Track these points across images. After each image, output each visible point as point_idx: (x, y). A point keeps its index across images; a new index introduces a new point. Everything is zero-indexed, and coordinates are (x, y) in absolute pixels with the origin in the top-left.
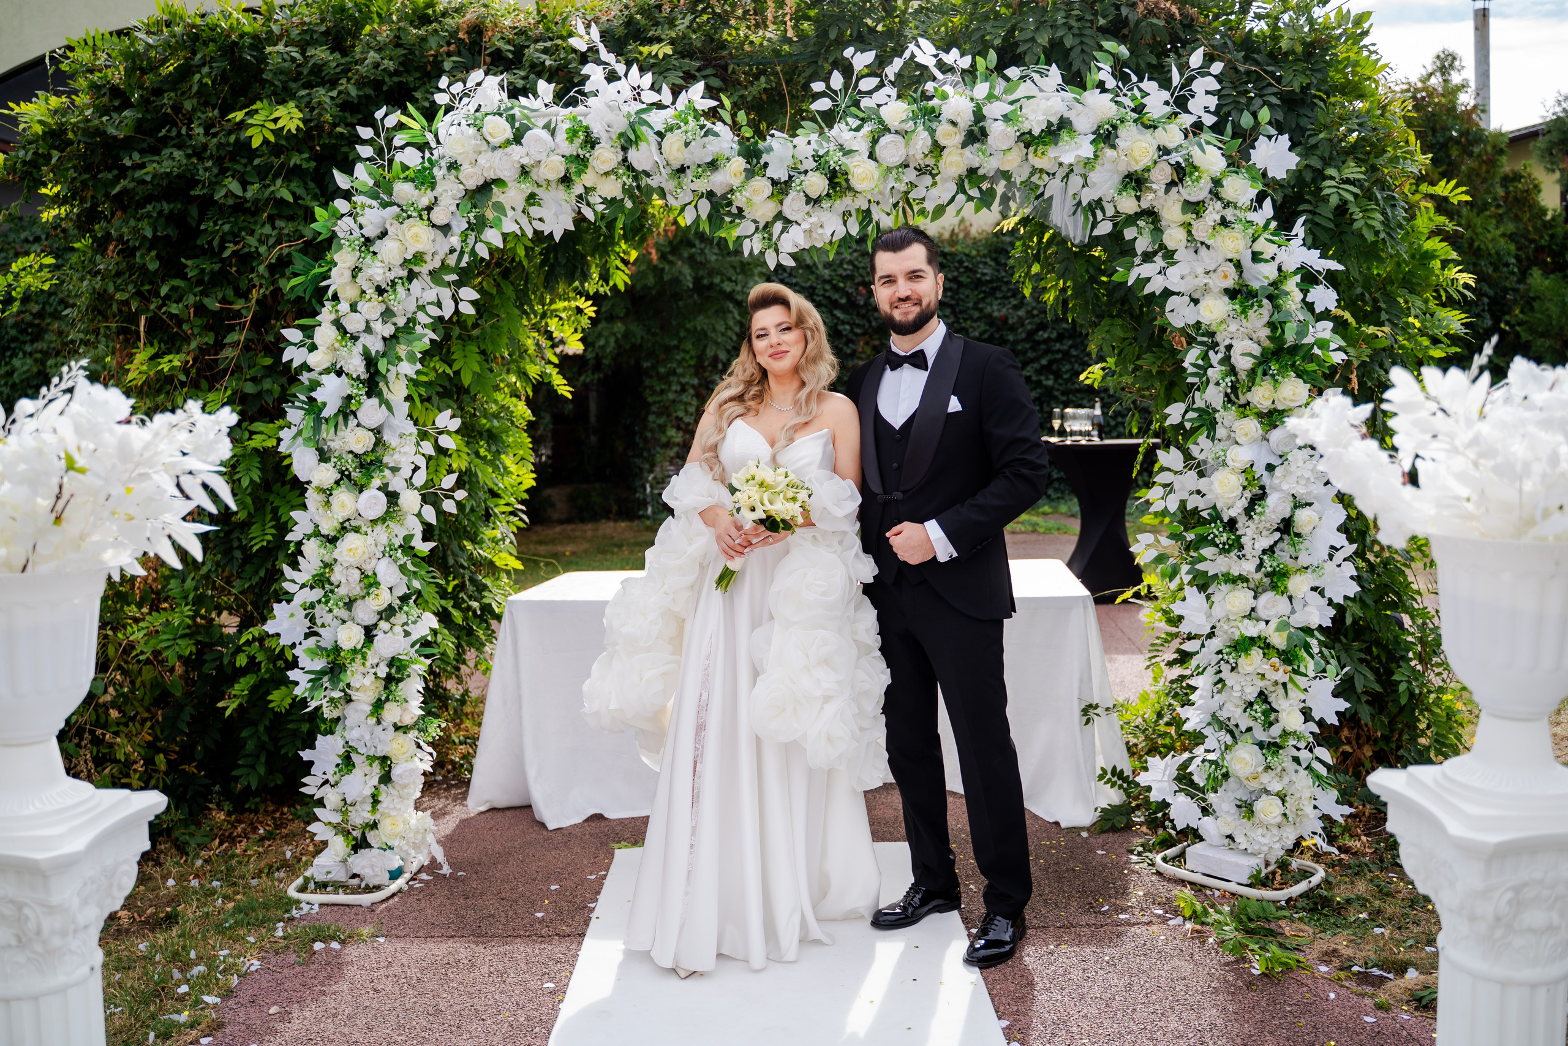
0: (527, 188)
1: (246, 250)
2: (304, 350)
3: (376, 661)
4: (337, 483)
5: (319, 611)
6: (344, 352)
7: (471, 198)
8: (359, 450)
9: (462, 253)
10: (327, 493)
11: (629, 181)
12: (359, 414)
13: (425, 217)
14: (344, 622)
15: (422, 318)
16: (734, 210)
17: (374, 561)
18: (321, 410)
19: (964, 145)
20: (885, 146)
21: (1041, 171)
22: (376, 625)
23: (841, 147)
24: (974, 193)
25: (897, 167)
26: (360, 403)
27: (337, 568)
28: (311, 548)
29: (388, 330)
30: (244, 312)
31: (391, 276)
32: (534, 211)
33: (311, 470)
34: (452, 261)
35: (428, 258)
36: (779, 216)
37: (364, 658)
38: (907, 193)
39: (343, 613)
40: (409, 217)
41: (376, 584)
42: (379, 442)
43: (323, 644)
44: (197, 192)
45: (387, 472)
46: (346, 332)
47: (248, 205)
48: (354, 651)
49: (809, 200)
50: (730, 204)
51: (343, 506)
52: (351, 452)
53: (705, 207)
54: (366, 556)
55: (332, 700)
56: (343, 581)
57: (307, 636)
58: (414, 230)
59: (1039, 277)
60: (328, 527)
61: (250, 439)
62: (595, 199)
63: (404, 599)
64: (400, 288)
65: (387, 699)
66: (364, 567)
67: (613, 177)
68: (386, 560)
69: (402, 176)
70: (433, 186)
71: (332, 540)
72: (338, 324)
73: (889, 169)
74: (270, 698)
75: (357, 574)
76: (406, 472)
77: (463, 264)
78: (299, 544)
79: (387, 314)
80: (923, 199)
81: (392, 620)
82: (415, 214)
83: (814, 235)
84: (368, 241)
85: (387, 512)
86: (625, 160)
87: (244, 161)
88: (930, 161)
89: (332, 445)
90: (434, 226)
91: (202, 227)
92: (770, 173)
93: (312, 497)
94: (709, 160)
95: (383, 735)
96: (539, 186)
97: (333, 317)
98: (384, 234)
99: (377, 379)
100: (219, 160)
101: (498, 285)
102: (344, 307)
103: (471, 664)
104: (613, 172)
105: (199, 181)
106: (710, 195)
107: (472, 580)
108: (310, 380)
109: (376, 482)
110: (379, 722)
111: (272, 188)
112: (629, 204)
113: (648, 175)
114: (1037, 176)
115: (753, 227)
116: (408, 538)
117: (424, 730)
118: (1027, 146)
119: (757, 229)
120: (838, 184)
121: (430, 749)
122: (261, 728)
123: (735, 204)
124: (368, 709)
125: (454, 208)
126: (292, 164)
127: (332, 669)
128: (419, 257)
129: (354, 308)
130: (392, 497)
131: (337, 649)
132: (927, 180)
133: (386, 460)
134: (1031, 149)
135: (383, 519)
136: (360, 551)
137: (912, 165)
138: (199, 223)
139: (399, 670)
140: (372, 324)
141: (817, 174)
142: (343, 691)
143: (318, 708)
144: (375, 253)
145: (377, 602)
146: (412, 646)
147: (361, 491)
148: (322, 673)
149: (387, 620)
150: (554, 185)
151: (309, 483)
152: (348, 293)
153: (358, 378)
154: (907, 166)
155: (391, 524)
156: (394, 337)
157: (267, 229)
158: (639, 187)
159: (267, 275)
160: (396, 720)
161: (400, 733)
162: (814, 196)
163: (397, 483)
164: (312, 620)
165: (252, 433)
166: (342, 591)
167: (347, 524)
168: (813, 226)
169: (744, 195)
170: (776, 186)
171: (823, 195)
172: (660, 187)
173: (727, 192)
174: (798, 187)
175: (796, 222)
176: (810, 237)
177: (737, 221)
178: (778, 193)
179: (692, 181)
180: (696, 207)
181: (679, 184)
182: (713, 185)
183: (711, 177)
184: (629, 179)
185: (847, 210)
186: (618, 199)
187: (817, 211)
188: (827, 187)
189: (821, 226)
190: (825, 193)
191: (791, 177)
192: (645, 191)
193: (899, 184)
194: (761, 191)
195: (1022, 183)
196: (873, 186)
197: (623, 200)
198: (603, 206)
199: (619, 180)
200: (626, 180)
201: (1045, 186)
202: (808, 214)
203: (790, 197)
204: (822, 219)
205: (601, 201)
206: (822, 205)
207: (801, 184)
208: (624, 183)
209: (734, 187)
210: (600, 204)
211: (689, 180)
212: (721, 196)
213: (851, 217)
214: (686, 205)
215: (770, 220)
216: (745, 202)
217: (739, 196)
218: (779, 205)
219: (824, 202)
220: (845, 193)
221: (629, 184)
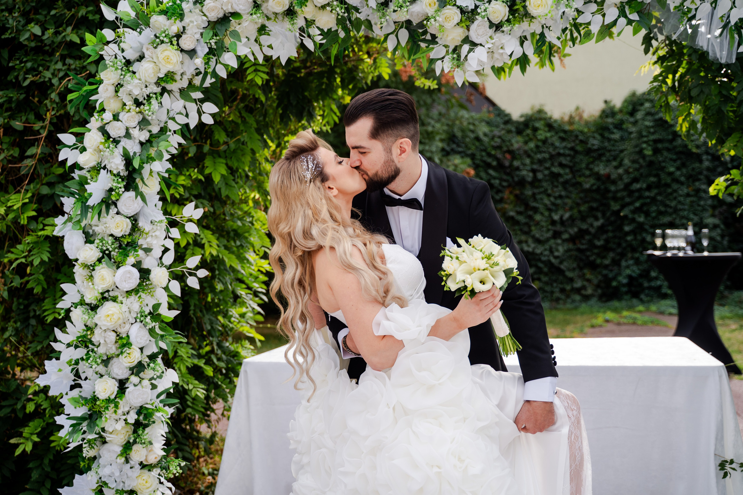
0: (258, 19)
1: (42, 80)
2: (77, 151)
3: (127, 409)
4: (100, 260)
5: (82, 367)
6: (107, 153)
7: (213, 28)
8: (118, 234)
9: (206, 73)
10: (91, 268)
12: (119, 204)
13: (175, 43)
14: (102, 376)
15: (173, 126)
16: (428, 37)
17: (127, 326)
18: (87, 200)
22: (128, 379)
24: (634, 17)
26: (119, 195)
27: (97, 331)
28: (77, 314)
29: (144, 136)
30: (41, 131)
31: (148, 91)
32: (263, 39)
33: (78, 249)
34: (197, 81)
35: (178, 77)
36: (467, 40)
37: (116, 406)
38: (574, 19)
39: (101, 369)
40: (162, 42)
41: (128, 344)
42: (135, 227)
43: (84, 395)
44: (7, 36)
45: (141, 253)
46: (109, 137)
47: (47, 48)
48: (108, 401)
49: (491, 25)
50: (425, 33)
51: (103, 279)
52: (112, 235)
53: (404, 35)
54: (121, 322)
55: (89, 441)
56: (102, 342)
57: (72, 388)
58: (166, 53)
60: (91, 297)
61: (43, 229)
62: (314, 31)
63: (152, 357)
64: (153, 101)
65: (135, 442)
66: (119, 330)
67: (329, 8)
68: (138, 325)
69: (157, 9)
70: (181, 16)
71: (94, 308)
72: (103, 130)
74: (52, 438)
75: (113, 336)
76: (157, 252)
77: (207, 84)
78: (68, 311)
79: (144, 123)
80: (589, 23)
81: (141, 374)
82: (166, 40)
83: (496, 56)
84: (128, 63)
85: (139, 285)
87: (45, 13)
89: (96, 229)
90: (182, 51)
91: (11, 65)
92: (459, 2)
93: (79, 271)
95: (130, 472)
96: (268, 18)
97: (99, 124)
98: (141, 58)
99: (135, 176)
100: (25, 14)
101: (242, 117)
102: (108, 116)
103: (219, 412)
104: (328, 4)
105: (9, 28)
106: (409, 22)
107: (219, 345)
108: (80, 176)
109: (131, 260)
110: (127, 461)
111: (63, 34)
112: (342, 34)
113: (357, 10)
115: (444, 50)
116: (156, 306)
117: (167, 468)
119: (447, 52)
120: (517, 10)
121: (170, 485)
122: (46, 461)
123: (431, 30)
124: (119, 449)
125: (198, 36)
126: (80, 15)
127: (90, 416)
128: (170, 76)
129: (116, 117)
130: (145, 273)
131: (95, 399)
132: (593, 7)
133: (140, 242)
135: (136, 291)
136: (116, 317)
138: (9, 63)
139: (146, 417)
140: (131, 131)
141: (499, 2)
142: (99, 434)
143: (79, 448)
144: (134, 73)
145: (128, 360)
146: (158, 396)
147: (118, 267)
148: (82, 419)
149: (137, 375)
150: (280, 17)
151: (77, 260)
152: (112, 106)
153: (118, 174)
155: (143, 295)
156: (149, 141)
157: (59, 65)
158: (350, 19)
159: (57, 100)
160: (143, 459)
161: (145, 471)
162: (496, 21)
163: (149, 262)
164: (77, 375)
165: (45, 225)
166: (101, 350)
167: (106, 295)
168: (495, 48)
169: (439, 22)
170: (464, 14)
171: (504, 21)
172: (367, 20)
173: (423, 21)
174: (483, 14)
175: (481, 45)
176: (492, 57)
177: (431, 46)
178: (466, 19)
179: (395, 11)
180: (397, 36)
181: (383, 13)
182: (412, 15)
183: (411, 7)
184: (343, 11)
185: (524, 34)
186: (333, 30)
187: (499, 35)
188: (507, 14)
189: (502, 48)
190: (506, 18)
191: (477, 7)
192: (355, 22)
193: (569, 9)
194: (452, 18)
195: (676, 7)
196: (547, 12)
197: (337, 31)
198: (321, 37)
199: (334, 11)
200: (340, 12)
201: (696, 9)
202: (491, 37)
203: (476, 23)
204: (503, 41)
205: (320, 33)
206: (503, 29)
207: (485, 10)
208: (338, 14)
209: (429, 15)
210: (319, 35)
211: (392, 10)
212: (417, 24)
213: (527, 40)
214: (389, 34)
215: (458, 43)
216: (438, 28)
217: (433, 23)
218: (466, 31)
219: (505, 26)
220: (522, 19)
221: (341, 14)
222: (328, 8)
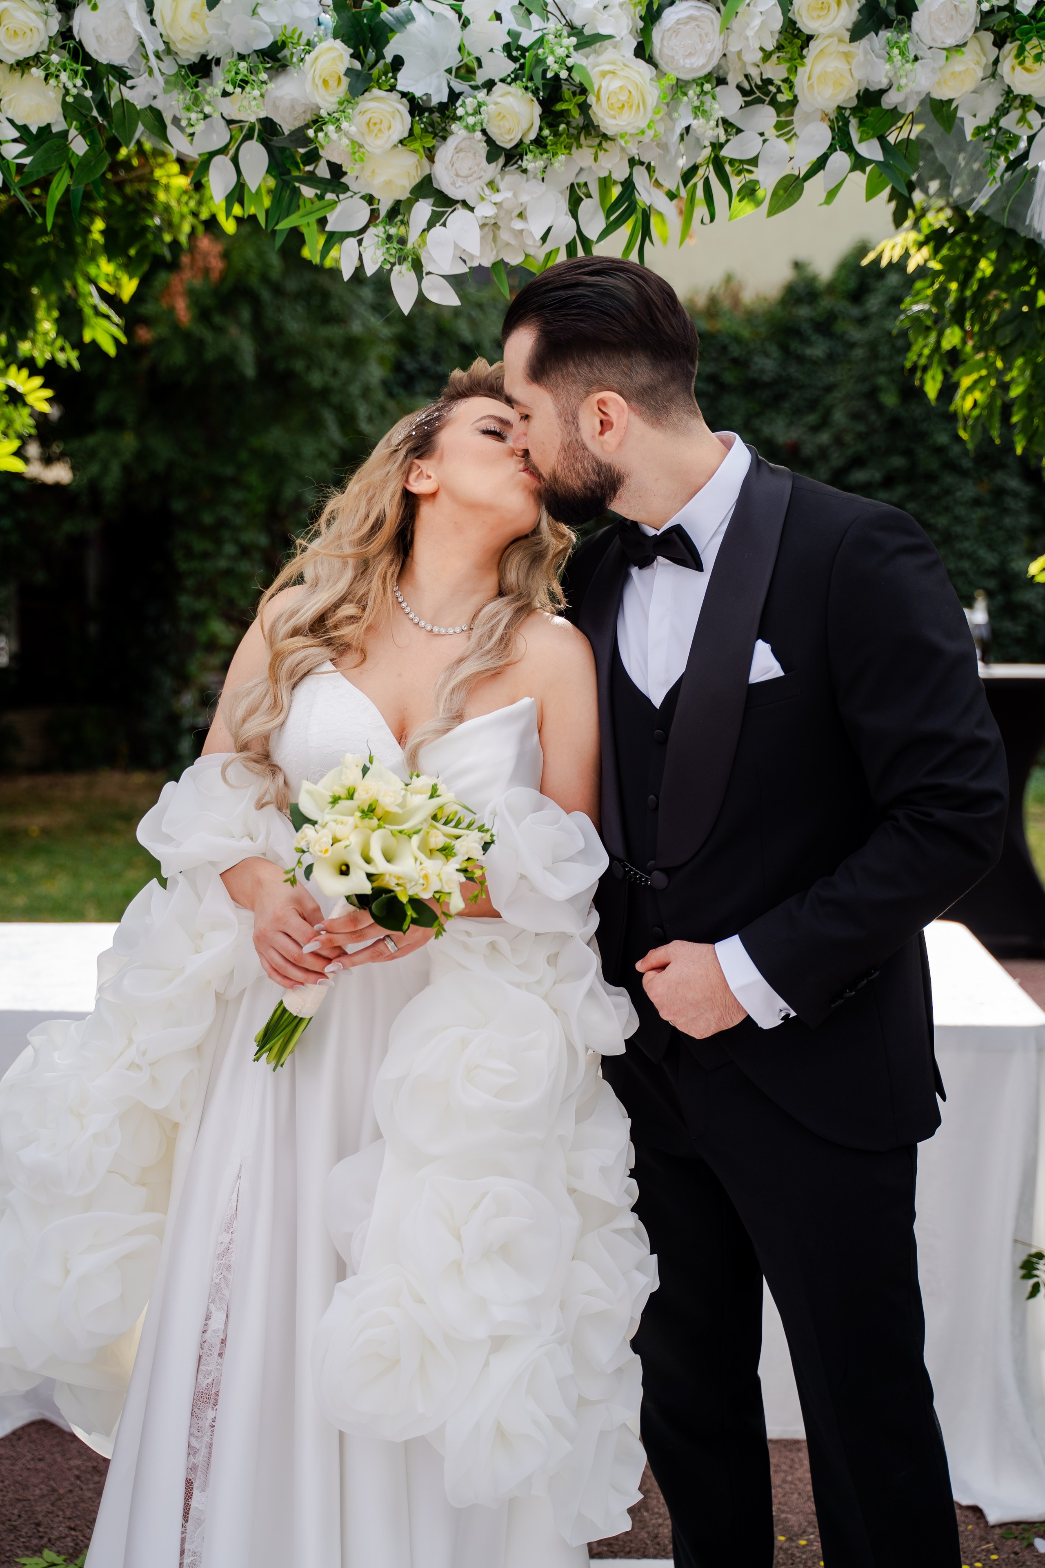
11: (75, 84)
16: (323, 171)
19: (857, 33)
20: (675, 30)
21: (1026, 102)
23: (574, 30)
24: (870, 150)
25: (700, 82)
36: (426, 187)
38: (717, 146)
49: (494, 151)
50: (313, 157)
53: (255, 158)
59: (954, 358)
67: (37, 73)
73: (681, 86)
80: (754, 161)
83: (504, 235)
86: (66, 34)
88: (775, 71)
92: (405, 81)
94: (264, 43)
104: (36, 59)
106: (266, 127)
112: (79, 146)
113: (122, 76)
114: (1015, 114)
115: (365, 210)
118: (999, 43)
119: (374, 215)
120: (564, 113)
123: (329, 153)
132: (766, 116)
134: (1010, 48)
137: (734, 78)
141: (516, 89)
154: (721, 81)
158: (103, 105)
162: (507, 141)
168: (502, 214)
169: (346, 134)
170: (421, 114)
171: (527, 141)
172: (151, 108)
173: (307, 126)
174: (471, 120)
175: (464, 203)
176: (495, 239)
177: (330, 196)
178: (425, 130)
179: (225, 94)
180: (235, 161)
181: (196, 100)
182: (275, 107)
183: (271, 86)
184: (79, 83)
185: (582, 180)
186: (55, 130)
187: (512, 177)
188: (537, 123)
189: (521, 215)
190: (532, 136)
191: (454, 96)
192: (117, 114)
193: (702, 121)
194: (385, 125)
195: (979, 130)
196: (643, 125)
197: (64, 134)
198: (20, 147)
199: (52, 81)
200: (69, 85)
201: (1031, 139)
202: (491, 184)
203: (452, 142)
204: (524, 198)
205: (16, 134)
206: (525, 164)
207: (477, 111)
208: (67, 92)
209: (323, 113)
210: (15, 141)
211: (218, 91)
212: (293, 133)
213: (589, 196)
214: (212, 154)
215: (404, 195)
216: (349, 149)
217: (334, 136)
218: (425, 161)
219: (530, 156)
220: (578, 139)
221: (74, 91)
222: (34, 70)
